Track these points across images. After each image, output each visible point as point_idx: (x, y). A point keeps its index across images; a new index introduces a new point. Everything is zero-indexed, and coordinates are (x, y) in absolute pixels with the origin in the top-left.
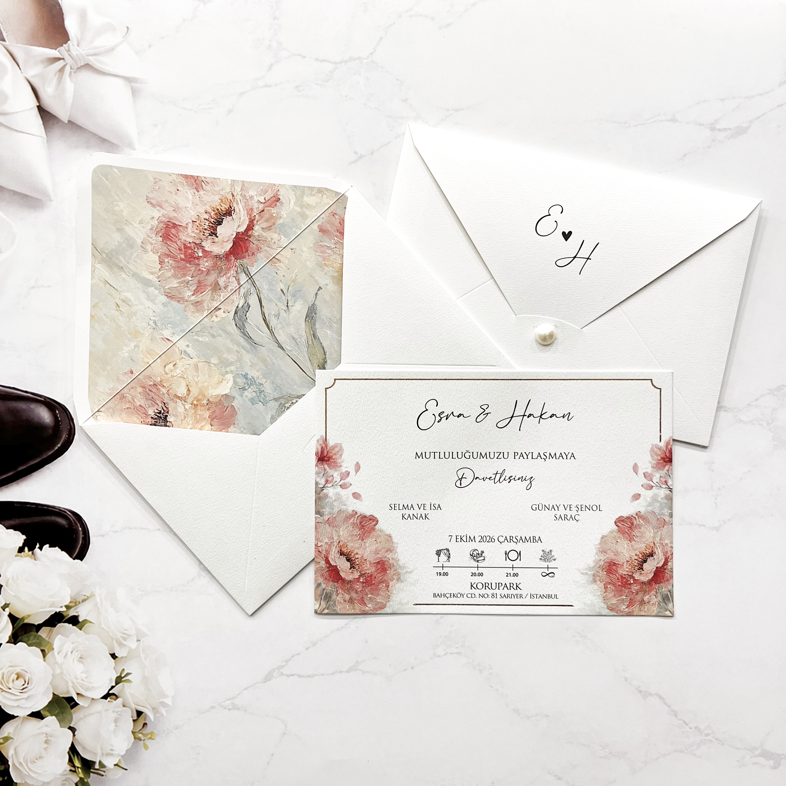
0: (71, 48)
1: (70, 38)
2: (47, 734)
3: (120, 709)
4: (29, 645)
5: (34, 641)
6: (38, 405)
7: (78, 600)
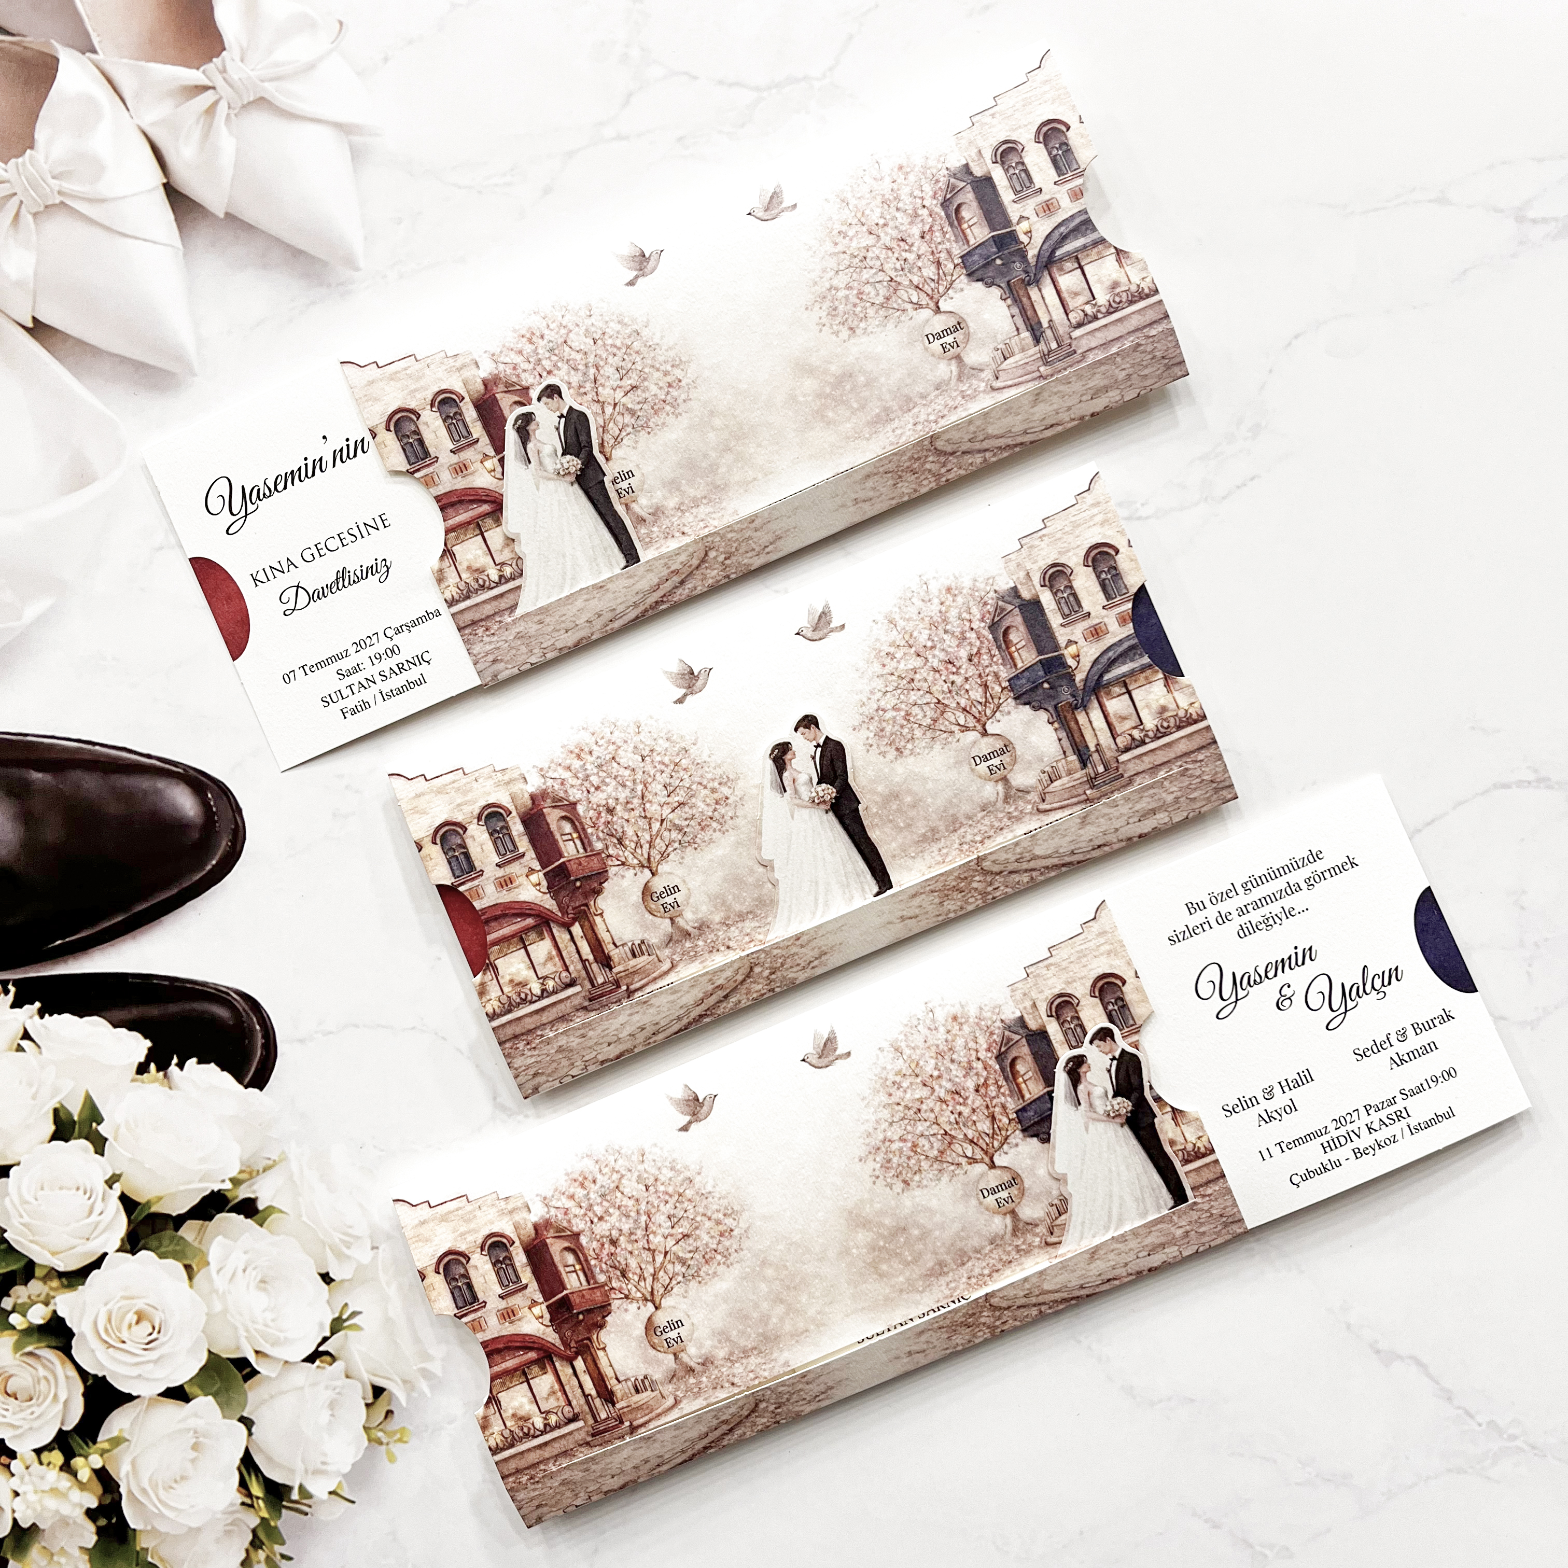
0: (229, 66)
1: (227, 45)
2: (196, 1432)
3: (339, 1383)
4: (162, 1256)
5: (170, 1248)
6: (174, 781)
7: (256, 1168)
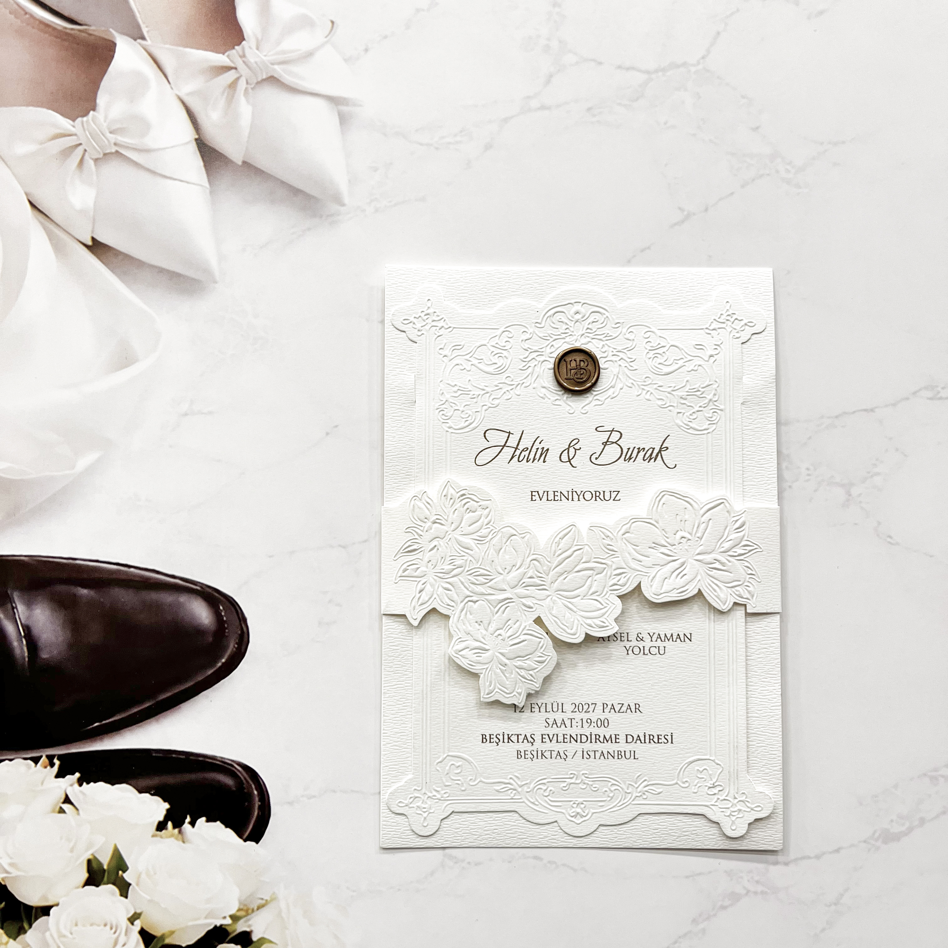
0: (248, 52)
1: (246, 37)
6: (193, 597)
7: (251, 906)
